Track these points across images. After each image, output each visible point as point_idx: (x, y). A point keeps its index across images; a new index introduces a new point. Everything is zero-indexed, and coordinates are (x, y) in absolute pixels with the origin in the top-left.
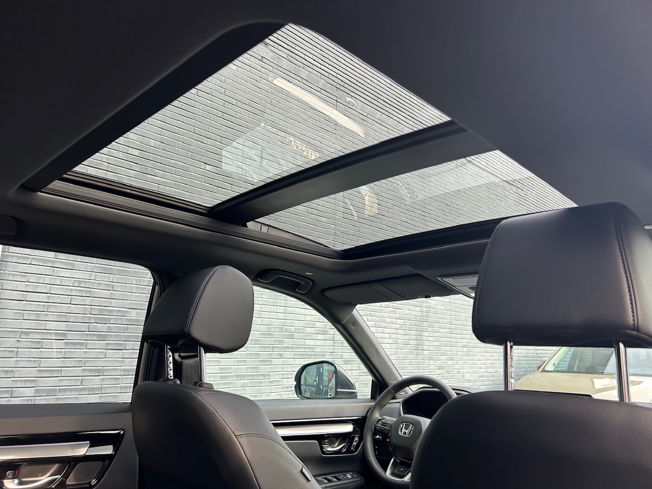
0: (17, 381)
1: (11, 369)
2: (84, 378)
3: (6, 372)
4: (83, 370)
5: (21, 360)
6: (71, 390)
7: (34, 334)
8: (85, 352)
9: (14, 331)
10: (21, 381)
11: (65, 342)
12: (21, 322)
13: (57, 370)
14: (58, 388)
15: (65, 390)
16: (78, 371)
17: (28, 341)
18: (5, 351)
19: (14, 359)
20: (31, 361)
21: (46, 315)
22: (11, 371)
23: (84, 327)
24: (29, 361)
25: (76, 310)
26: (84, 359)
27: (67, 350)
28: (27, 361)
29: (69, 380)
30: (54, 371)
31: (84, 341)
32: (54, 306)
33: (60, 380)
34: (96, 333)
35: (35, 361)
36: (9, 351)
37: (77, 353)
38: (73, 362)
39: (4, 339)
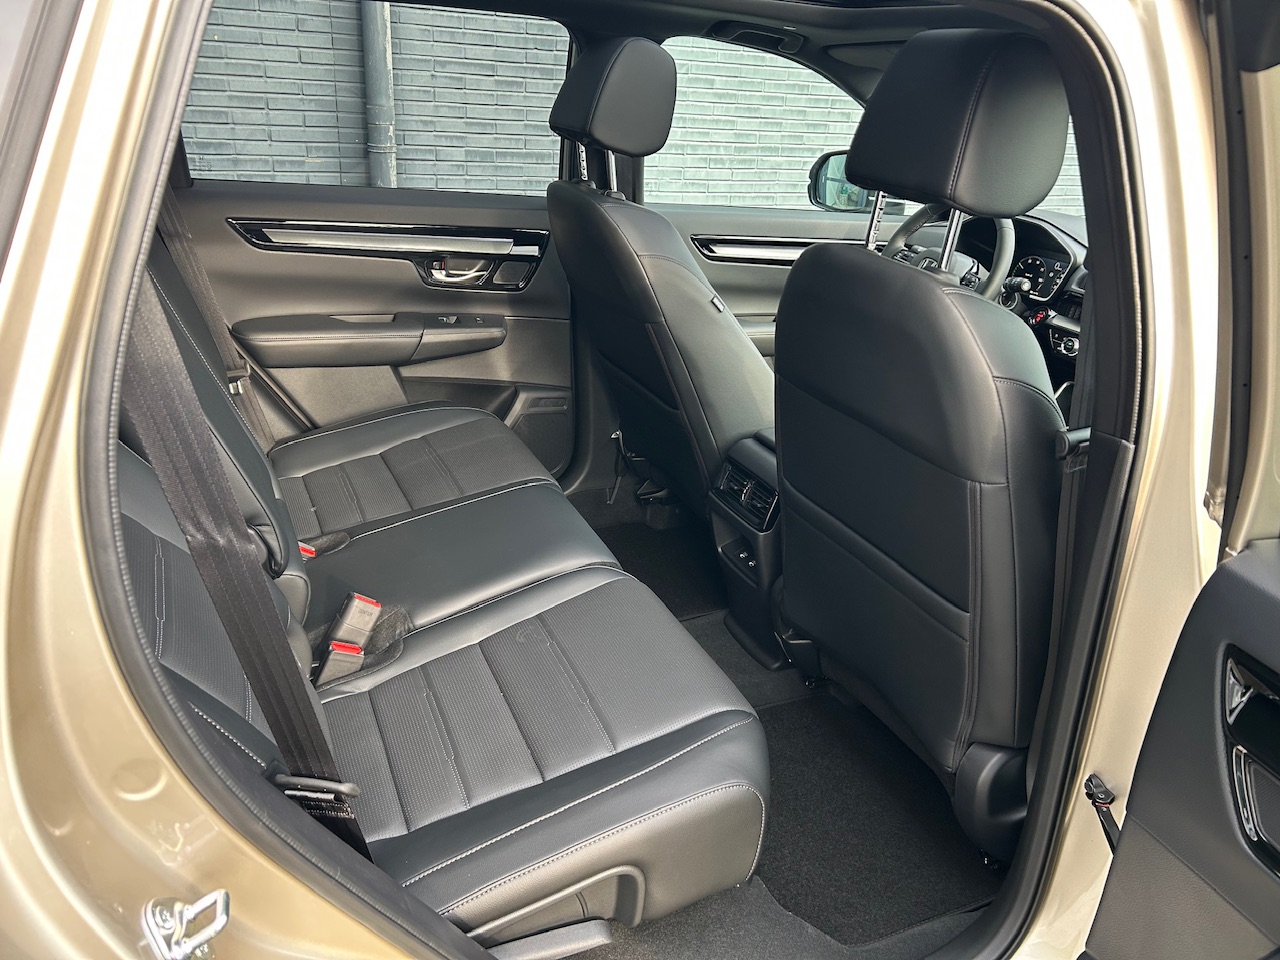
0: (441, 136)
1: (429, 118)
2: (528, 138)
3: (425, 123)
4: (526, 125)
5: (441, 106)
6: (513, 155)
7: (453, 66)
8: (525, 97)
9: (425, 60)
10: (446, 137)
11: (496, 80)
12: (433, 45)
13: (490, 124)
14: (494, 150)
15: (504, 155)
16: (518, 127)
17: (446, 77)
18: (419, 91)
19: (432, 103)
20: (455, 107)
21: (464, 33)
22: (431, 122)
23: (520, 54)
24: (452, 107)
25: (505, 25)
26: (525, 108)
27: (499, 93)
28: (449, 107)
29: (508, 139)
30: (485, 125)
31: (521, 80)
32: (473, 19)
33: (496, 138)
34: (538, 66)
35: (459, 108)
36: (424, 91)
37: (513, 99)
38: (510, 112)
39: (415, 73)
